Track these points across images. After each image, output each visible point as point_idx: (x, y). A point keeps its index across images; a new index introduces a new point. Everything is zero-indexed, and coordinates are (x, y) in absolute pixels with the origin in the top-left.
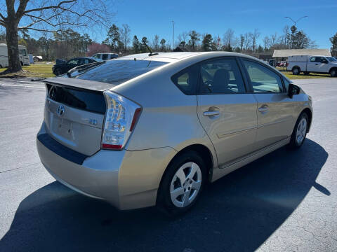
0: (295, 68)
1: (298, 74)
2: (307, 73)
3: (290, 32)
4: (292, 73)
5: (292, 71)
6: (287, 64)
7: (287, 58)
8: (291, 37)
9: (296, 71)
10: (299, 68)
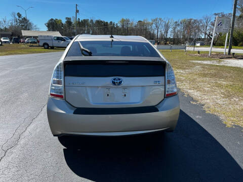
0: (45, 44)
1: (48, 48)
2: (52, 48)
3: (17, 17)
4: (43, 48)
5: (43, 46)
6: (38, 42)
7: (37, 37)
8: (18, 21)
9: (46, 46)
10: (47, 44)
